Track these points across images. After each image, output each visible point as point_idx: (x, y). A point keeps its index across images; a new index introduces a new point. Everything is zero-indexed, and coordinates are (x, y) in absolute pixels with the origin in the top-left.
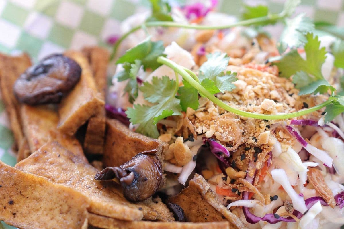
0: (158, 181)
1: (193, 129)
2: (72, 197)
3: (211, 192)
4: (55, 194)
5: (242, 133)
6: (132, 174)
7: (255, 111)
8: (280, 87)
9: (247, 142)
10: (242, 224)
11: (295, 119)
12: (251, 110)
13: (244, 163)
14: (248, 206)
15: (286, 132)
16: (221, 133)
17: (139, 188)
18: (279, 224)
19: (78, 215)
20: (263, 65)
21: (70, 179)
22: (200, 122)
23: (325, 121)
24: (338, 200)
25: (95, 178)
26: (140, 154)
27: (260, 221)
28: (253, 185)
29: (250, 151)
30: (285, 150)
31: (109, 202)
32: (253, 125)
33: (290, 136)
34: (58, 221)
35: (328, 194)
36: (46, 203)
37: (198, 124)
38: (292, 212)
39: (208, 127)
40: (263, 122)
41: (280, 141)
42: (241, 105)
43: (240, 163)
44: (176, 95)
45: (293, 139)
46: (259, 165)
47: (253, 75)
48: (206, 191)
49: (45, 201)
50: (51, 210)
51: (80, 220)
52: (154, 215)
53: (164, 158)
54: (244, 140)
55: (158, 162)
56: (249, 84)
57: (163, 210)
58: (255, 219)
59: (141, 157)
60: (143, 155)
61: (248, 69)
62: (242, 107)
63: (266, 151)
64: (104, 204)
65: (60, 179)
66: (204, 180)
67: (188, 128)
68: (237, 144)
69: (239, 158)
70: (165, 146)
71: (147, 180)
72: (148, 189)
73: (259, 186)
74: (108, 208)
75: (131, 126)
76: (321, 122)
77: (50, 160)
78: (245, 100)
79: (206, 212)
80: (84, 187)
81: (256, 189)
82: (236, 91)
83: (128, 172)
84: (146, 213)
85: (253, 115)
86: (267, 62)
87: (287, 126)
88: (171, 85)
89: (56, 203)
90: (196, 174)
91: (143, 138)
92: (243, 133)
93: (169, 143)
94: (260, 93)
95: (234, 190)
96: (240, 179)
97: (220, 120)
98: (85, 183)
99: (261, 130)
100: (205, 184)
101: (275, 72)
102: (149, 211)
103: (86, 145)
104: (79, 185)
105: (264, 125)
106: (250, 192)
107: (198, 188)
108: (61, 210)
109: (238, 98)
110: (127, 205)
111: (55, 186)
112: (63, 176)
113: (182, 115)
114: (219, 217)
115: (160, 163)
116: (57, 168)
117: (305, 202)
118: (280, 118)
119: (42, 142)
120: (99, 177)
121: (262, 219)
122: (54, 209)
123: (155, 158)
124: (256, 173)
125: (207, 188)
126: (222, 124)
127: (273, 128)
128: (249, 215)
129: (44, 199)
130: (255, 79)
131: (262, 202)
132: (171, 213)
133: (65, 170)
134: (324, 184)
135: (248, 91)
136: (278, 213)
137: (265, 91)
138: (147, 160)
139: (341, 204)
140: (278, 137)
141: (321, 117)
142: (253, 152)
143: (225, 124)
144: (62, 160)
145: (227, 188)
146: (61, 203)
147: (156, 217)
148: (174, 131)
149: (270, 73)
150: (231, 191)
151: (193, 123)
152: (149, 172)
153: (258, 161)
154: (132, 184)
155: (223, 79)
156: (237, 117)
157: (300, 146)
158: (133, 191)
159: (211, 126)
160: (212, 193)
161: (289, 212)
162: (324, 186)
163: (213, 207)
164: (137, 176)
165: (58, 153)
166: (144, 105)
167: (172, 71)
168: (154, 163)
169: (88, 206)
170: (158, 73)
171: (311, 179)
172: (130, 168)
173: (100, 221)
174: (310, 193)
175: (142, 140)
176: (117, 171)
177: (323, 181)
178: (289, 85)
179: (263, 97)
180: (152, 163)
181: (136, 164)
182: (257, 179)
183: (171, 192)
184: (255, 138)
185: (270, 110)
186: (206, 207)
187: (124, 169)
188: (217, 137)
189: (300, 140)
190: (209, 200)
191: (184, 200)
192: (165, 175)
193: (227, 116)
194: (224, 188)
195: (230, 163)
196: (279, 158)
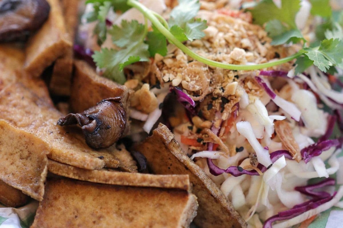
0: (122, 129)
1: (160, 76)
2: (32, 143)
3: (174, 142)
4: (16, 139)
5: (209, 82)
6: (94, 121)
7: (225, 60)
8: (252, 35)
9: (214, 92)
10: (205, 175)
11: (265, 70)
12: (220, 59)
13: (211, 113)
14: (212, 158)
15: (256, 82)
16: (188, 82)
17: (101, 136)
18: (243, 177)
19: (38, 162)
20: (236, 12)
21: (33, 123)
22: (168, 69)
23: (295, 73)
24: (304, 154)
25: (58, 123)
26: (105, 101)
27: (223, 173)
28: (217, 137)
29: (217, 101)
30: (253, 102)
31: (70, 149)
32: (222, 75)
33: (259, 87)
34: (17, 167)
35: (295, 148)
36: (6, 147)
37: (165, 71)
38: (256, 166)
39: (176, 75)
40: (231, 72)
41: (248, 92)
42: (211, 53)
43: (208, 113)
44: (145, 39)
45: (261, 90)
46: (225, 116)
47: (225, 21)
48: (170, 141)
49: (5, 146)
50: (12, 154)
51: (40, 167)
52: (116, 163)
53: (129, 105)
54: (211, 89)
55: (122, 110)
56: (220, 30)
57: (126, 158)
58: (218, 171)
59: (105, 104)
60: (107, 102)
61: (221, 16)
62: (212, 56)
63: (233, 102)
64: (65, 151)
65: (22, 123)
66: (167, 130)
67: (155, 75)
68: (204, 93)
69: (206, 107)
70: (130, 93)
71: (110, 128)
72: (110, 137)
73: (224, 137)
74: (68, 156)
75: (98, 69)
76: (290, 74)
77: (14, 102)
78: (215, 48)
79: (170, 162)
80: (46, 131)
81: (221, 141)
82: (206, 38)
83: (91, 119)
84: (108, 161)
85: (221, 65)
86: (241, 8)
87: (256, 77)
88: (140, 29)
89: (16, 148)
90: (160, 123)
91: (109, 84)
92: (211, 82)
93: (136, 89)
94: (231, 41)
95: (200, 140)
96: (206, 129)
97: (188, 68)
98: (48, 128)
99: (229, 80)
100: (169, 134)
101: (249, 19)
102: (111, 159)
103: (52, 86)
104: (41, 130)
105: (232, 75)
106: (215, 143)
107: (161, 138)
108: (21, 155)
109: (208, 45)
110: (88, 152)
111: (16, 130)
112: (26, 120)
113: (150, 61)
114: (182, 167)
115: (124, 110)
116: (20, 110)
117: (270, 156)
118: (249, 69)
119: (6, 82)
120: (62, 123)
121: (225, 171)
122: (14, 154)
123: (119, 106)
124: (222, 124)
125: (171, 138)
126: (190, 73)
127: (242, 78)
128: (213, 167)
129: (5, 143)
130: (227, 26)
131: (227, 154)
132: (134, 161)
133: (28, 113)
134: (291, 137)
135: (219, 38)
136: (242, 166)
137: (237, 39)
138: (111, 107)
139: (307, 159)
140: (245, 87)
141: (292, 68)
142: (220, 103)
143: (193, 73)
144: (25, 103)
145: (192, 137)
146: (22, 148)
147: (118, 165)
148: (141, 77)
149: (243, 20)
150: (196, 141)
151: (161, 70)
152: (112, 120)
153: (225, 112)
154: (95, 132)
155: (193, 26)
156: (205, 66)
157: (268, 98)
158: (96, 139)
159: (179, 74)
160: (176, 143)
161: (253, 165)
162: (291, 139)
163: (176, 158)
164: (100, 123)
165: (21, 95)
166: (112, 49)
167: (142, 15)
168: (117, 110)
169: (48, 153)
170: (128, 16)
171: (278, 132)
172: (93, 115)
173: (60, 168)
174: (276, 146)
175: (108, 86)
176: (80, 118)
177: (291, 134)
178: (262, 33)
179: (234, 45)
180: (115, 111)
181: (100, 111)
182: (223, 130)
183: (137, 138)
184: (222, 88)
185: (239, 60)
186: (169, 157)
187: (87, 116)
188: (184, 86)
189: (268, 91)
190: (172, 150)
191: (148, 148)
192: (130, 121)
193: (195, 64)
194: (189, 138)
195: (196, 112)
196: (246, 109)
